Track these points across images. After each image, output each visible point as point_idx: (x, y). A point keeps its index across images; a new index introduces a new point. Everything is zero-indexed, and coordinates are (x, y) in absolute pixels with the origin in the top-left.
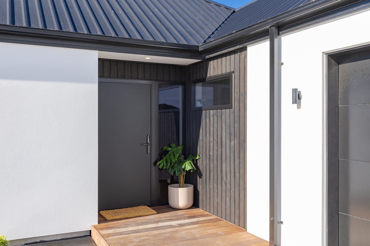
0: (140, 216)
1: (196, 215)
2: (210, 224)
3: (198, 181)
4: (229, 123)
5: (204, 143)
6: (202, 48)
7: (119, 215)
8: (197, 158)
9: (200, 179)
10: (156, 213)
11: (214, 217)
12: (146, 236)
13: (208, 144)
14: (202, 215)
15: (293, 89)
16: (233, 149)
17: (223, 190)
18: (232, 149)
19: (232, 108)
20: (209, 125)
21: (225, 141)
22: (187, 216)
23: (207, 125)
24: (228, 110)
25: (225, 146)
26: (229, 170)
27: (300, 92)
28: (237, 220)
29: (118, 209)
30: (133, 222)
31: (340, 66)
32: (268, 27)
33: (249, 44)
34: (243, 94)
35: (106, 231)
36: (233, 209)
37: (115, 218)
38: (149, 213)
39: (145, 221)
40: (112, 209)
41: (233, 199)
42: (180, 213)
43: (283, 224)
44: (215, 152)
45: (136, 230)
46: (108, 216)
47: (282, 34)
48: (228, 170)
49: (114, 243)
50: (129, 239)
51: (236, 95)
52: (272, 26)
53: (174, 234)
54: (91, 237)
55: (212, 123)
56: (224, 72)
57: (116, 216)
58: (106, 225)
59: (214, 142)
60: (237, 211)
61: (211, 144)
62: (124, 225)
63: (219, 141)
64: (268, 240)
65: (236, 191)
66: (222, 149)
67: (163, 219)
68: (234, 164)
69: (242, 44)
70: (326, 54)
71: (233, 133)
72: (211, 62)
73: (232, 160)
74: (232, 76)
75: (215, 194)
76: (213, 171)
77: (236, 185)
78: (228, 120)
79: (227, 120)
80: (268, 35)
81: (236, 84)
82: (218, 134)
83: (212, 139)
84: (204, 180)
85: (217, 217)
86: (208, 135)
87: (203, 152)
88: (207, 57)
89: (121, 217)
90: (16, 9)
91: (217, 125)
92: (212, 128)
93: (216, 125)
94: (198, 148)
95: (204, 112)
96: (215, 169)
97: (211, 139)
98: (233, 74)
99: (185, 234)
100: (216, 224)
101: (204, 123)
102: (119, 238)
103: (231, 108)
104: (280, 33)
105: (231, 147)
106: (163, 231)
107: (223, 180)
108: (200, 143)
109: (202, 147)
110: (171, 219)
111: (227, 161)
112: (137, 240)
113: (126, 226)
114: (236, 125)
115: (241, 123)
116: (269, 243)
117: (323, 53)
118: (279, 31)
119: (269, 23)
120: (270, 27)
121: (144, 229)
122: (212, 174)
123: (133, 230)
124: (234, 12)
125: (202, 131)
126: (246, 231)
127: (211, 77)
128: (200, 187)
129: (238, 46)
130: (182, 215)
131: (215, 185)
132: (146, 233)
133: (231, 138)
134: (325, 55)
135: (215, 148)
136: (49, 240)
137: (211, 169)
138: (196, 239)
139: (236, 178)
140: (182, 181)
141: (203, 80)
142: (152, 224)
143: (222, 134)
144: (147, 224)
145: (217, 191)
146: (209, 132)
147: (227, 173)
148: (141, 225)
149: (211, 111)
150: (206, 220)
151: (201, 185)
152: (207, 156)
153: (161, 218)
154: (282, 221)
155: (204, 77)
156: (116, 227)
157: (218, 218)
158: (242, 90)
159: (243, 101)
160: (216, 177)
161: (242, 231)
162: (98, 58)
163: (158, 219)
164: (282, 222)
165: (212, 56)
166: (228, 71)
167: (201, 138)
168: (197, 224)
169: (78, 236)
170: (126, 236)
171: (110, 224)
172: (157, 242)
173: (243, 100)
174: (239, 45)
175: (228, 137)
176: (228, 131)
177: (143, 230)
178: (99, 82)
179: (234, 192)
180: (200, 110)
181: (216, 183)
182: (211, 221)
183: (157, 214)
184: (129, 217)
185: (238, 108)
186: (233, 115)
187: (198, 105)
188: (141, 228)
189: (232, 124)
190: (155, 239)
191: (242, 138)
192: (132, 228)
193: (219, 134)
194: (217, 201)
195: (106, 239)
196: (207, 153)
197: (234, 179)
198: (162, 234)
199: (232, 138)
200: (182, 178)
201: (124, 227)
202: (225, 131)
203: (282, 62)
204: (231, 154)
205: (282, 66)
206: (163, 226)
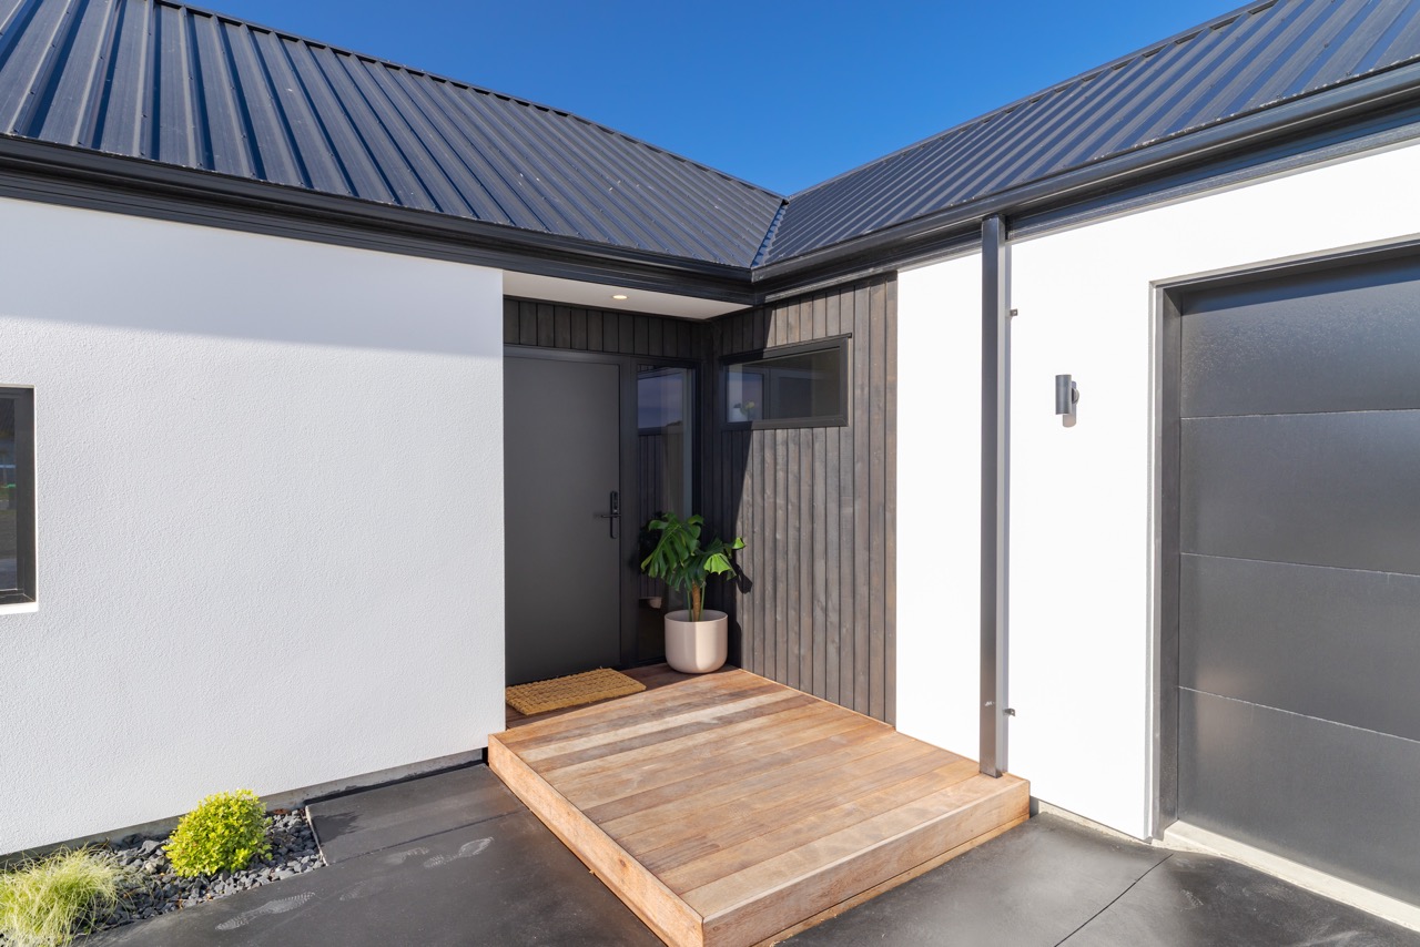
0: (607, 700)
1: (746, 688)
2: (794, 713)
3: (739, 603)
4: (836, 462)
5: (758, 510)
6: (760, 275)
7: (552, 698)
8: (736, 546)
9: (745, 596)
10: (644, 687)
11: (790, 692)
12: (651, 760)
13: (769, 513)
14: (760, 687)
15: (1058, 377)
16: (850, 527)
17: (815, 628)
18: (847, 526)
19: (846, 425)
20: (772, 466)
21: (823, 507)
22: (724, 692)
23: (766, 465)
24: (832, 431)
25: (823, 518)
26: (836, 577)
27: (1074, 383)
28: (861, 701)
29: (542, 682)
30: (597, 717)
31: (1184, 317)
32: (977, 217)
33: (904, 265)
34: (882, 389)
35: (536, 750)
36: (847, 673)
37: (545, 707)
38: (628, 690)
39: (626, 713)
40: (526, 683)
41: (847, 650)
42: (702, 684)
43: (1014, 715)
44: (792, 533)
45: (615, 743)
46: (523, 703)
47: (1016, 236)
48: (833, 576)
49: (575, 790)
50: (610, 773)
51: (858, 392)
52: (992, 215)
53: (722, 751)
54: (488, 764)
55: (780, 460)
56: (820, 334)
57: (545, 702)
58: (529, 733)
59: (790, 507)
60: (861, 679)
61: (780, 513)
62: (577, 728)
63: (803, 505)
64: (976, 757)
65: (858, 629)
66: (815, 525)
67: (669, 704)
68: (851, 563)
69: (884, 263)
70: (1157, 286)
71: (851, 487)
72: (780, 313)
73: (846, 554)
74: (846, 344)
75: (793, 636)
76: (784, 579)
77: (858, 615)
78: (832, 455)
79: (829, 455)
80: (979, 237)
81: (858, 365)
82: (802, 488)
83: (781, 501)
84: (757, 602)
85: (800, 692)
86: (769, 492)
87: (753, 532)
88: (770, 298)
89: (560, 705)
90: (262, 145)
91: (796, 467)
92: (781, 475)
93: (793, 467)
94: (739, 524)
95: (756, 435)
96: (791, 575)
97: (778, 501)
98: (850, 341)
99: (750, 748)
100: (808, 712)
101: (757, 460)
102: (583, 772)
103: (842, 423)
104: (1011, 234)
105: (843, 520)
106: (689, 742)
107: (815, 602)
108: (745, 511)
109: (750, 521)
110: (689, 704)
111: (829, 555)
112: (634, 776)
113: (582, 731)
114: (858, 466)
115: (874, 461)
116: (978, 766)
117: (1151, 282)
118: (1008, 229)
119: (984, 206)
120: (985, 218)
121: (635, 738)
122: (781, 587)
123: (609, 744)
124: (784, 203)
125: (750, 482)
126: (894, 728)
127: (776, 349)
128: (745, 617)
129: (871, 270)
130: (711, 690)
131: (792, 613)
132: (647, 750)
133: (843, 498)
134: (1155, 290)
135: (793, 521)
136: (371, 784)
137: (779, 574)
138: (788, 763)
139: (858, 597)
140: (697, 604)
141: (753, 356)
142: (648, 721)
143: (815, 488)
144: (636, 723)
145: (796, 628)
146: (772, 484)
147: (830, 585)
148: (622, 726)
149: (779, 431)
150: (777, 702)
151: (748, 611)
152: (767, 543)
153: (662, 701)
154: (1010, 707)
155: (756, 347)
156: (558, 736)
157: (802, 695)
158: (877, 380)
159: (879, 408)
160: (793, 594)
161: (883, 730)
162: (504, 296)
163: (657, 705)
164: (1010, 712)
165: (783, 295)
166: (833, 332)
167: (746, 497)
168: (762, 715)
169: (451, 765)
170: (598, 762)
171: (539, 728)
172: (691, 780)
173: (882, 404)
174: (875, 266)
175: (833, 494)
176: (833, 481)
177: (636, 743)
178: (505, 356)
179: (851, 631)
180: (745, 429)
181: (795, 610)
182: (792, 704)
183: (646, 690)
184: (579, 702)
185: (866, 424)
186: (850, 441)
187: (737, 416)
188: (627, 737)
189: (846, 465)
190: (680, 768)
191: (877, 497)
192: (601, 736)
193: (805, 488)
194: (796, 652)
195: (549, 776)
196: (767, 534)
197: (851, 601)
198: (688, 751)
199: (847, 498)
200: (696, 596)
201: (581, 735)
202: (823, 482)
203: (1013, 308)
204: (844, 538)
205: (1014, 318)
206: (681, 726)
